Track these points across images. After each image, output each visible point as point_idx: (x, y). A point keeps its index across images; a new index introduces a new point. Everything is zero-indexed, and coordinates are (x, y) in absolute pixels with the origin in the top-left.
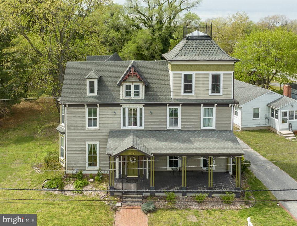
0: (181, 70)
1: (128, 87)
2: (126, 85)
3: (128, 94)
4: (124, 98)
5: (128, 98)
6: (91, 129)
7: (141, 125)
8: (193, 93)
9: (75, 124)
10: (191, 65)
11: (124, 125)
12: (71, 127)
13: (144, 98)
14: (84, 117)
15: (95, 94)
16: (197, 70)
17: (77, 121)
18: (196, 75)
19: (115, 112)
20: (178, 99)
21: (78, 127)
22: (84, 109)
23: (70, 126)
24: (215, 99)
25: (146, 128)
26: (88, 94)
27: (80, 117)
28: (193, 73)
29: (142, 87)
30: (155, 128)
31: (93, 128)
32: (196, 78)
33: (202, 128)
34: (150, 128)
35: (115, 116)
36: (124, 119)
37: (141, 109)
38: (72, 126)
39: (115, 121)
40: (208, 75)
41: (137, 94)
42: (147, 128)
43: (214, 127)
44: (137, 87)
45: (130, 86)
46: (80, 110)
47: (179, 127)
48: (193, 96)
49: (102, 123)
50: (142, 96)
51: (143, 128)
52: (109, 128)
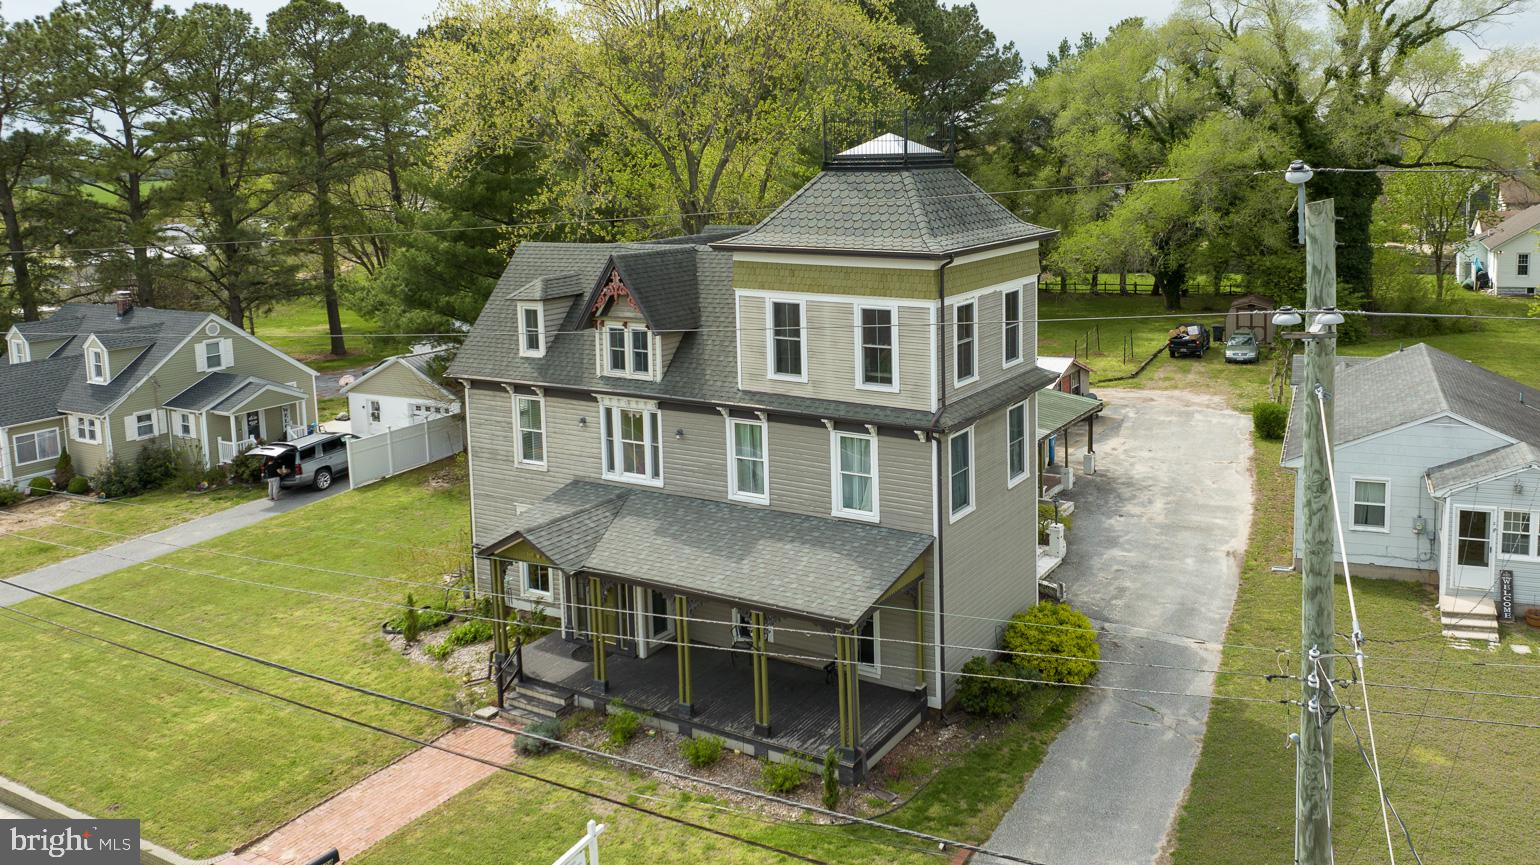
0: (762, 287)
1: (617, 339)
2: (611, 330)
3: (618, 361)
4: (605, 374)
5: (618, 373)
6: (528, 467)
7: (656, 472)
8: (804, 377)
9: (491, 446)
10: (793, 269)
11: (611, 466)
12: (481, 455)
13: (659, 378)
14: (512, 427)
15: (540, 353)
17: (495, 437)
18: (811, 306)
19: (583, 421)
20: (754, 394)
21: (498, 457)
22: (509, 401)
23: (479, 450)
24: (874, 407)
25: (668, 487)
26: (524, 352)
27: (500, 425)
28: (802, 300)
29: (655, 339)
30: (695, 491)
31: (535, 464)
32: (810, 321)
33: (838, 511)
34: (681, 489)
35: (587, 434)
36: (610, 444)
37: (654, 417)
38: (483, 450)
39: (588, 450)
40: (848, 310)
41: (641, 363)
42: (673, 488)
43: (872, 516)
44: (640, 340)
45: (621, 333)
46: (498, 400)
47: (762, 499)
48: (799, 385)
49: (555, 450)
50: (655, 372)
51: (659, 483)
52: (572, 472)
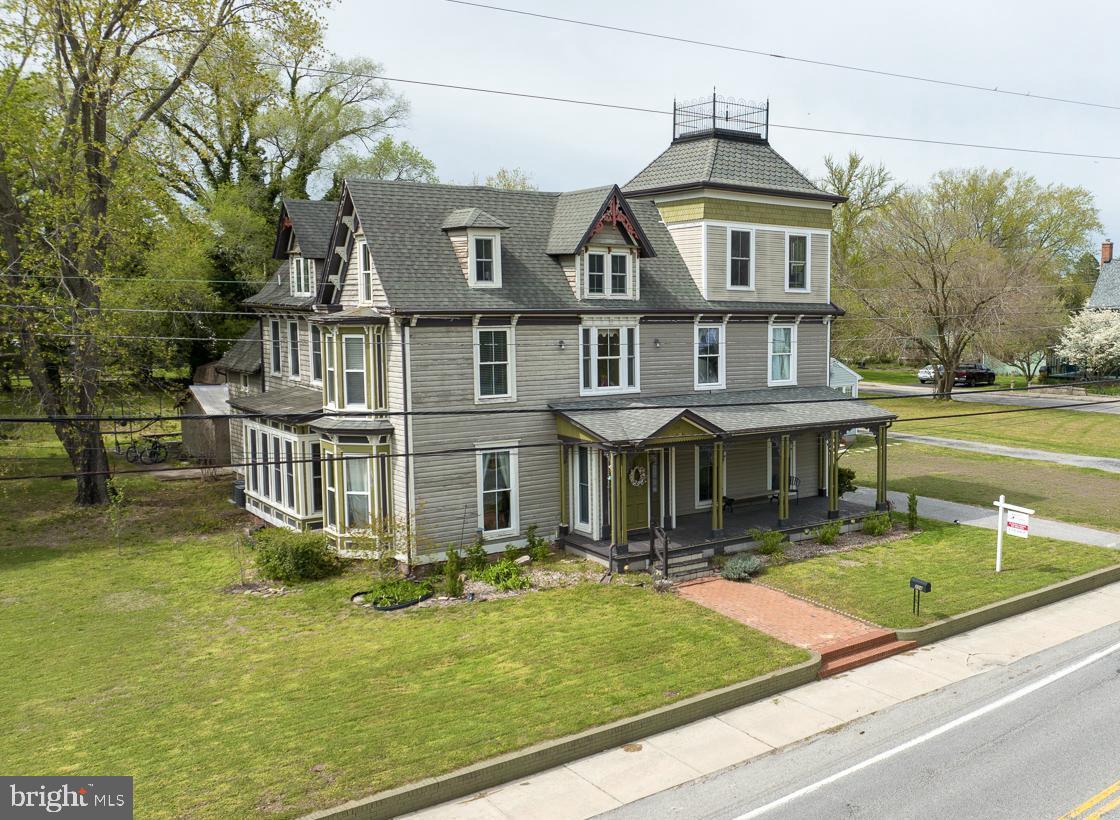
0: (727, 218)
1: (596, 263)
2: (590, 256)
3: (596, 284)
4: (585, 296)
5: (597, 296)
6: (493, 402)
7: (631, 382)
8: (752, 286)
9: (441, 388)
10: (748, 205)
11: (587, 384)
12: (426, 400)
13: (638, 297)
14: (470, 361)
15: (497, 282)
16: (762, 220)
17: (447, 377)
18: (759, 234)
19: (562, 344)
20: (719, 302)
21: (452, 398)
22: (467, 334)
23: (423, 395)
24: (797, 304)
25: (643, 391)
26: (473, 282)
27: (455, 362)
28: (752, 228)
29: (634, 262)
30: (667, 390)
31: (497, 398)
32: (757, 244)
33: (771, 383)
34: (654, 391)
35: (563, 357)
36: (587, 363)
37: (631, 332)
38: (429, 394)
39: (564, 372)
40: (781, 236)
41: (619, 284)
42: (648, 391)
43: (792, 380)
44: (619, 263)
45: (601, 258)
46: (453, 336)
47: (721, 384)
48: (751, 292)
49: (524, 378)
50: (633, 291)
51: (636, 389)
52: (545, 397)
